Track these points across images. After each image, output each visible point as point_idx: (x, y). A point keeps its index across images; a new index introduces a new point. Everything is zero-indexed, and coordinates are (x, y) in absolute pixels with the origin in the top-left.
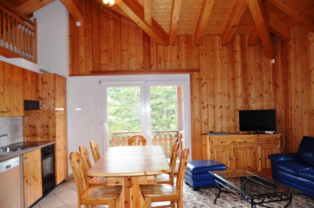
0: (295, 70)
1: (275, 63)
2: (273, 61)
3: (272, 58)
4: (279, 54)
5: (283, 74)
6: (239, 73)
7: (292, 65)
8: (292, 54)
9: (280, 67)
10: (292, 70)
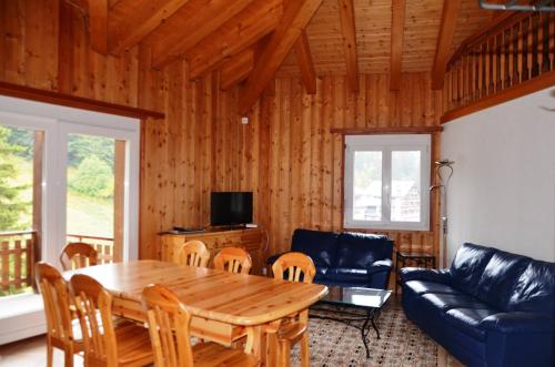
0: (280, 140)
1: (249, 124)
2: (245, 121)
3: (245, 115)
4: (257, 112)
5: (261, 141)
6: (208, 132)
7: (276, 131)
8: (276, 117)
9: (257, 130)
10: (275, 139)
